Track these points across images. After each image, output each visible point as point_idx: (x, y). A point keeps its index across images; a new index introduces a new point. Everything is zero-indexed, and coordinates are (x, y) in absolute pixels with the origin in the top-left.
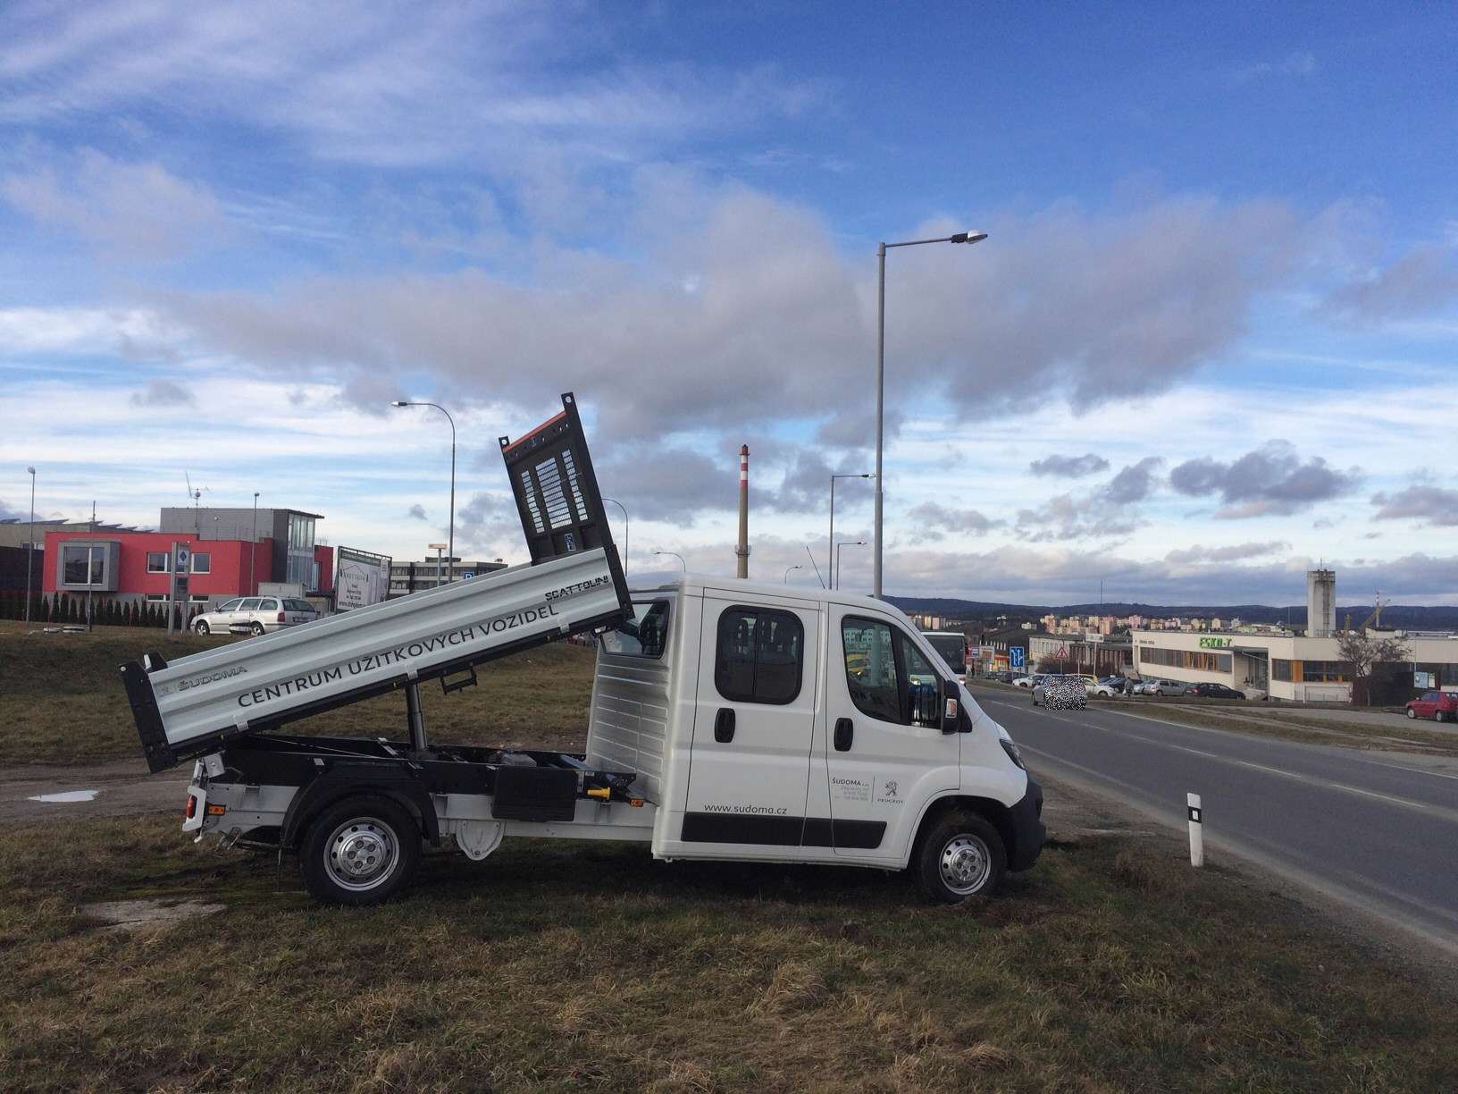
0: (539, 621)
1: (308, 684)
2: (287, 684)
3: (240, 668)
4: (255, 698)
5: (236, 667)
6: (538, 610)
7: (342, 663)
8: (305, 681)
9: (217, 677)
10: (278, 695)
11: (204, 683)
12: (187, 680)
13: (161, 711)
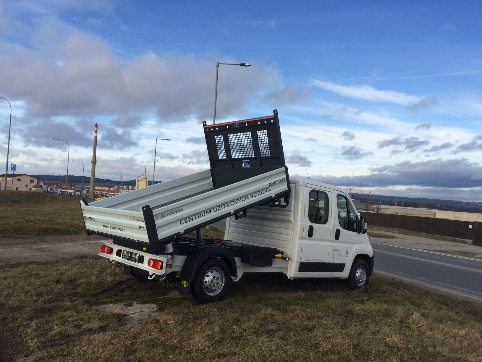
0: (266, 194)
1: (201, 215)
2: (195, 216)
3: (181, 209)
4: (185, 221)
5: (180, 209)
6: (266, 189)
7: (212, 208)
8: (200, 215)
9: (174, 213)
10: (192, 220)
11: (169, 215)
12: (164, 214)
13: (157, 226)
